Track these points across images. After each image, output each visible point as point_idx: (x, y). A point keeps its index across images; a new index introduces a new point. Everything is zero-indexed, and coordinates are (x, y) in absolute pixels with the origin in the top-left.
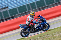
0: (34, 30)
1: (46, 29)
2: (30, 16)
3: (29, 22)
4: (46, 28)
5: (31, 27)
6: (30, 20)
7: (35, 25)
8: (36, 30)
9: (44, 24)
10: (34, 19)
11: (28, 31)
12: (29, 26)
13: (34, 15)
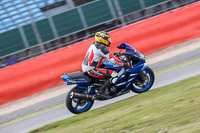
0: (109, 90)
1: (144, 87)
2: (97, 47)
3: (94, 64)
4: (143, 82)
5: (98, 82)
6: (96, 59)
7: (114, 74)
8: (113, 89)
9: (138, 71)
10: (107, 56)
11: (90, 94)
12: (92, 79)
13: (107, 43)
